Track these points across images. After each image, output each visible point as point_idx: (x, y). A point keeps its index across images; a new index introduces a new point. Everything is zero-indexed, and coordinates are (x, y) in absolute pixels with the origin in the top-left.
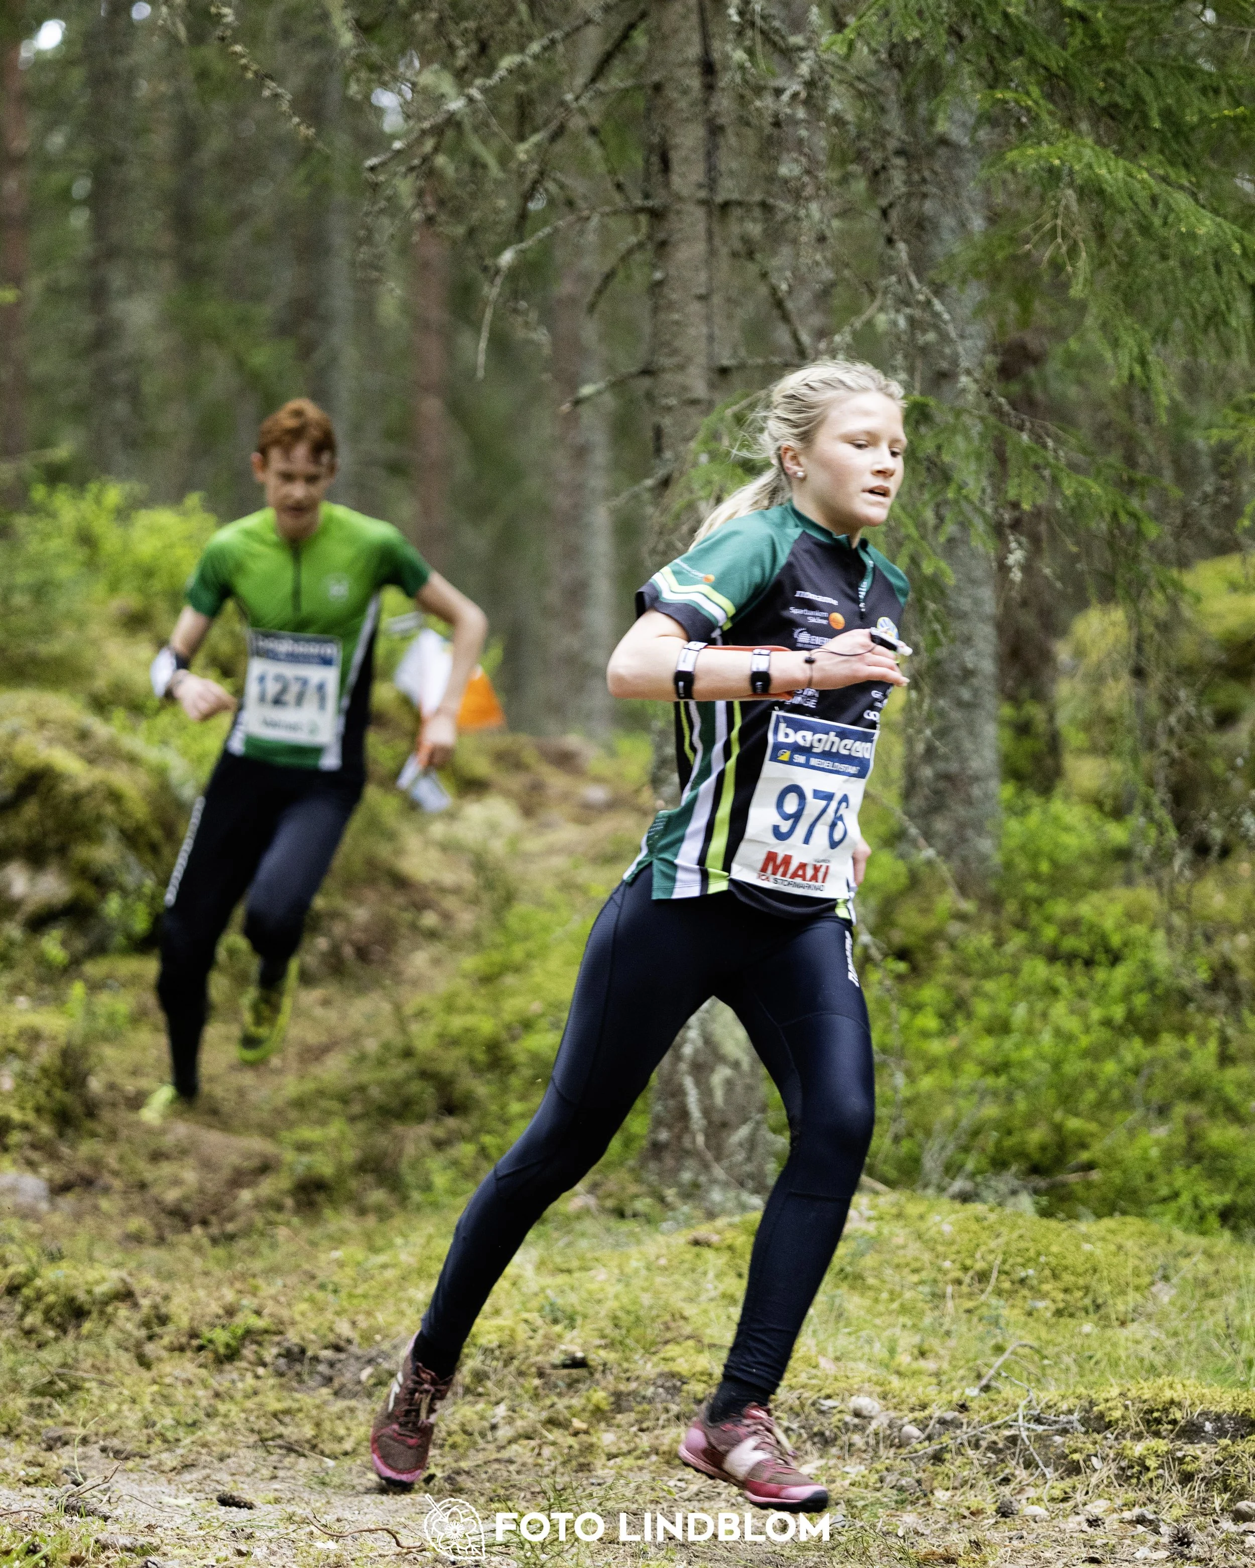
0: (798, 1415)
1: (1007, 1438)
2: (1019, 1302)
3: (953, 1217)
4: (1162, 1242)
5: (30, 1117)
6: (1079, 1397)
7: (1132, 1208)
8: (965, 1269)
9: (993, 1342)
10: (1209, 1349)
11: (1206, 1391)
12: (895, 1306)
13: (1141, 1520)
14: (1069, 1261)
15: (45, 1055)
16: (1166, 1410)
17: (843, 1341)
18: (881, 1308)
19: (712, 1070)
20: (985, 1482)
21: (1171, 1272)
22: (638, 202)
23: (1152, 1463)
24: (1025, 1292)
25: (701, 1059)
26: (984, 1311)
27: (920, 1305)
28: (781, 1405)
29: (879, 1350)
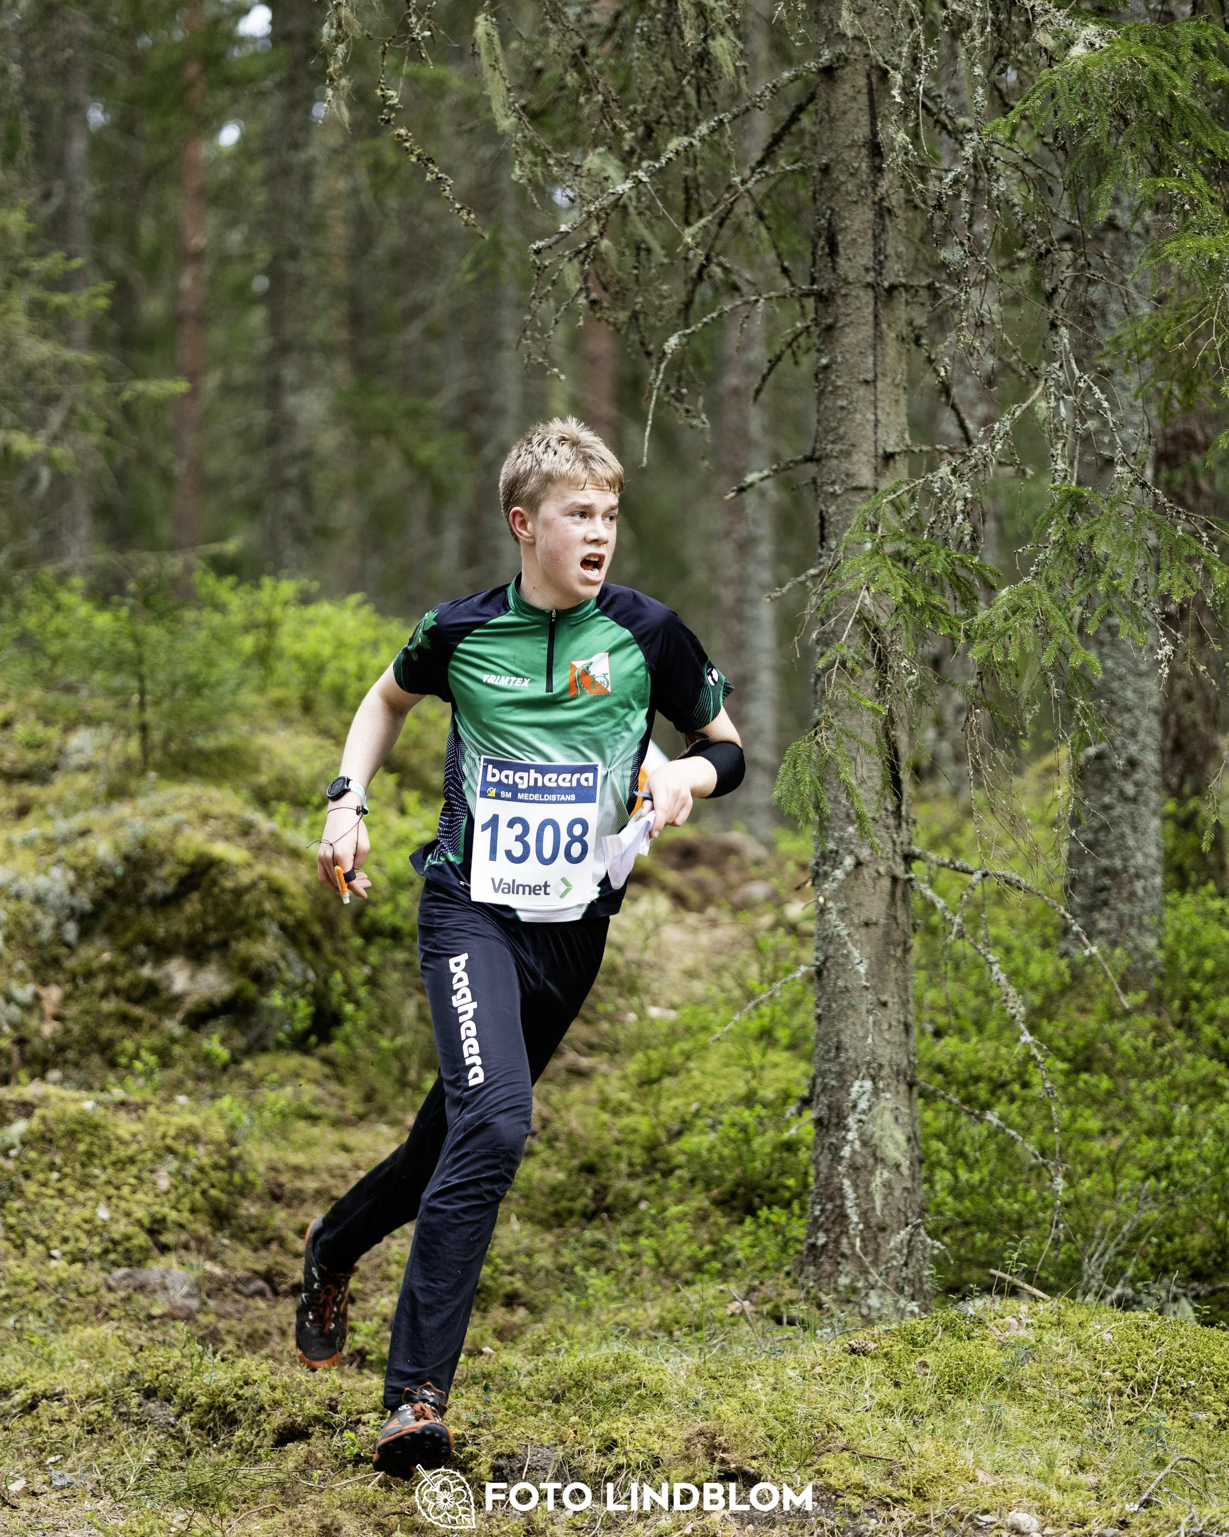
0: (955, 1528)
2: (1181, 1414)
3: (1114, 1324)
5: (186, 1216)
8: (1126, 1378)
9: (1154, 1456)
12: (1054, 1417)
15: (201, 1155)
17: (1000, 1453)
18: (1039, 1419)
19: (872, 1173)
22: (805, 286)
24: (1187, 1403)
25: (860, 1160)
26: (1145, 1423)
27: (1079, 1416)
28: (938, 1519)
29: (1036, 1463)
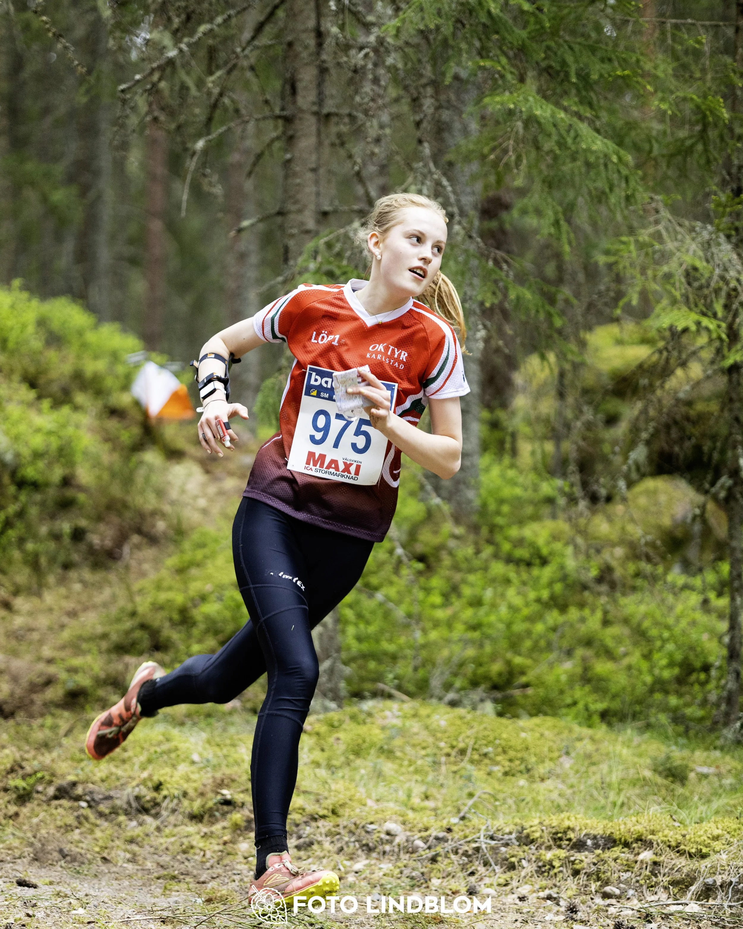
0: (354, 834)
1: (474, 849)
2: (483, 767)
3: (446, 717)
4: (566, 732)
6: (516, 825)
7: (549, 711)
8: (453, 747)
9: (466, 791)
10: (592, 796)
11: (588, 821)
12: (412, 769)
13: (549, 898)
14: (512, 743)
16: (565, 832)
17: (381, 790)
18: (403, 770)
20: (460, 874)
21: (571, 750)
22: (277, 111)
23: (556, 863)
24: (486, 761)
26: (463, 772)
27: (427, 768)
28: (345, 827)
29: (402, 795)
